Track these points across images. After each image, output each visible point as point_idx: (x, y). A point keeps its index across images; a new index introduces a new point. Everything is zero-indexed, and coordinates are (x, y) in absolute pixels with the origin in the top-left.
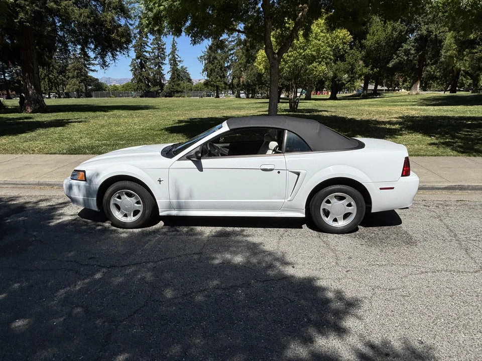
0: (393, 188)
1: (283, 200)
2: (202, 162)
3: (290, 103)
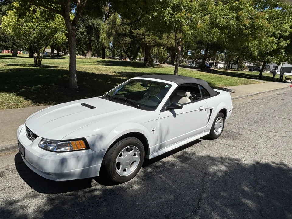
1: (205, 127)
2: (174, 110)
3: (34, 59)
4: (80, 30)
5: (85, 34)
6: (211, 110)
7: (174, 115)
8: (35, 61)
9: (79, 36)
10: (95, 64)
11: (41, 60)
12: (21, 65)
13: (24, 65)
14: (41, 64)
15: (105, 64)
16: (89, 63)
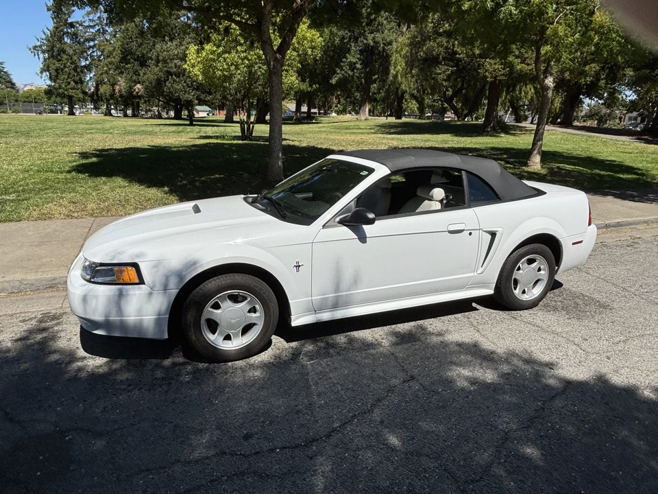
0: (581, 242)
1: (472, 274)
2: (364, 227)
3: (241, 126)
4: (349, 60)
5: (358, 66)
6: (493, 234)
7: (363, 238)
8: (243, 130)
9: (346, 72)
10: (372, 131)
11: (253, 127)
12: (217, 137)
13: (223, 137)
14: (253, 135)
15: (392, 131)
16: (360, 131)
